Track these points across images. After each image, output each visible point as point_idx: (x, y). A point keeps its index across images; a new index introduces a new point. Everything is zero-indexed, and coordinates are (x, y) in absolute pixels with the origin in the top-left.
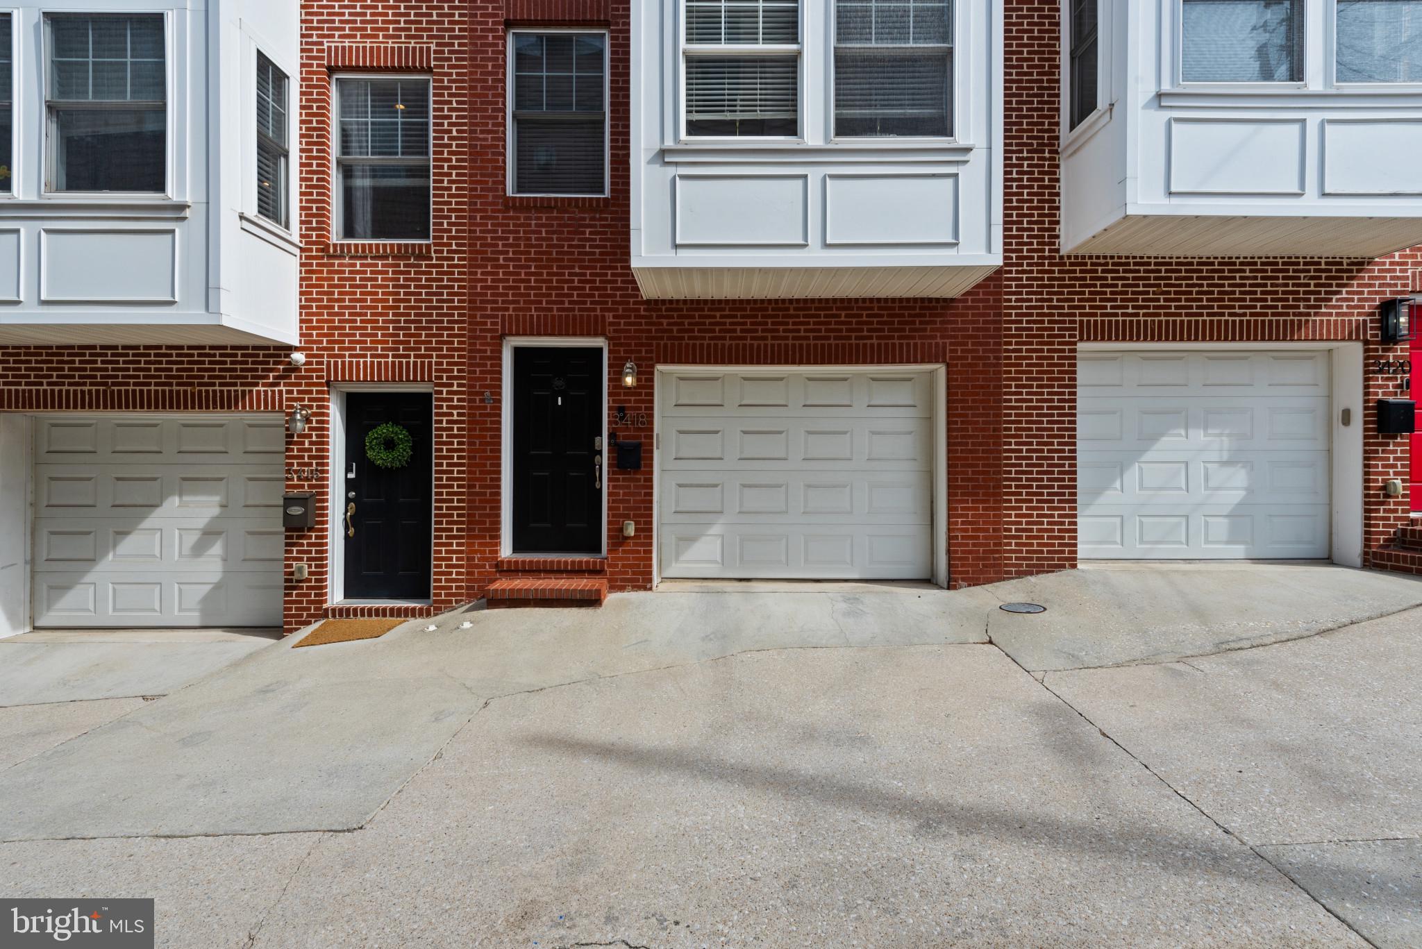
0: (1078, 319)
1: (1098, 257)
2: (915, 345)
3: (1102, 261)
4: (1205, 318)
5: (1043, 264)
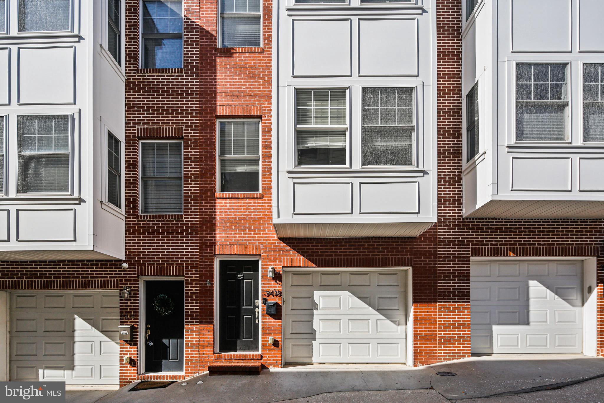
0: (471, 246)
1: (479, 219)
2: (398, 258)
4: (527, 246)
5: (455, 222)
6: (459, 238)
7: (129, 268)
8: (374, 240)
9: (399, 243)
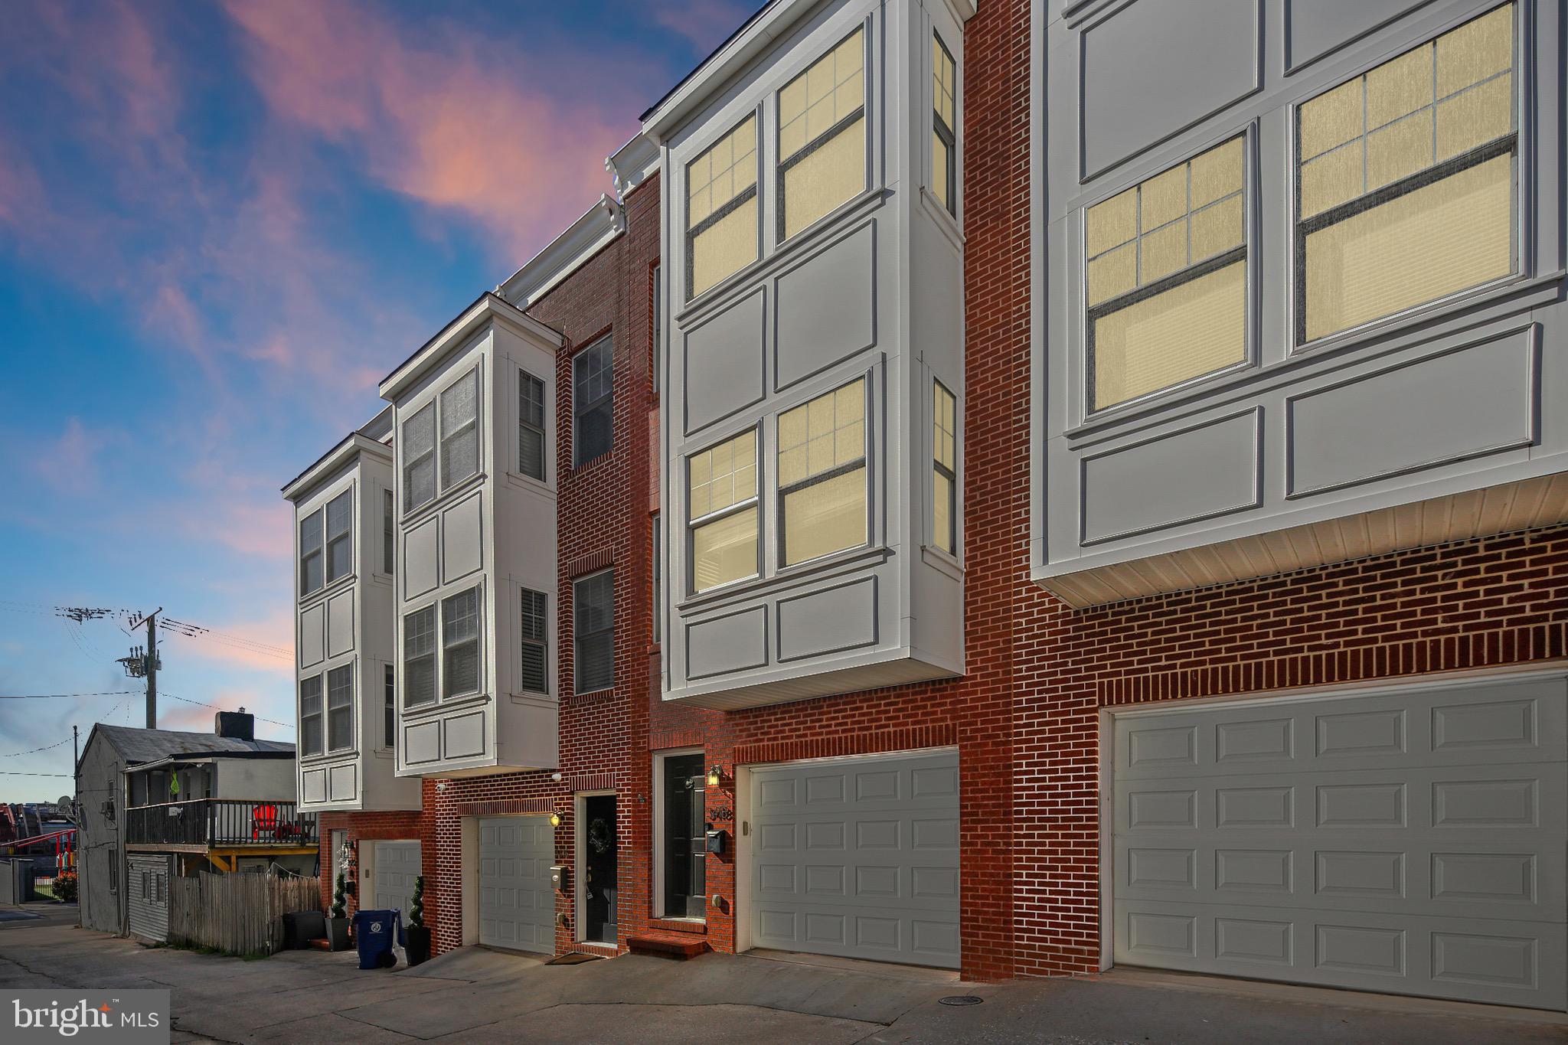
0: (1097, 681)
1: (1121, 605)
3: (1126, 608)
5: (1056, 624)
6: (1065, 664)
7: (562, 780)
8: (879, 695)
9: (929, 694)
